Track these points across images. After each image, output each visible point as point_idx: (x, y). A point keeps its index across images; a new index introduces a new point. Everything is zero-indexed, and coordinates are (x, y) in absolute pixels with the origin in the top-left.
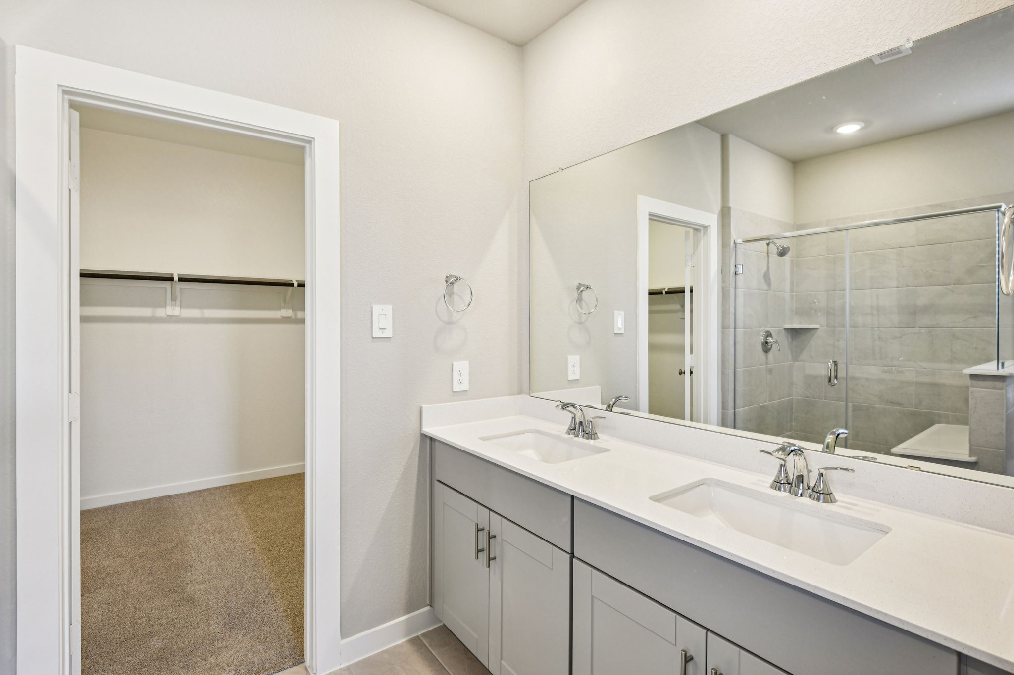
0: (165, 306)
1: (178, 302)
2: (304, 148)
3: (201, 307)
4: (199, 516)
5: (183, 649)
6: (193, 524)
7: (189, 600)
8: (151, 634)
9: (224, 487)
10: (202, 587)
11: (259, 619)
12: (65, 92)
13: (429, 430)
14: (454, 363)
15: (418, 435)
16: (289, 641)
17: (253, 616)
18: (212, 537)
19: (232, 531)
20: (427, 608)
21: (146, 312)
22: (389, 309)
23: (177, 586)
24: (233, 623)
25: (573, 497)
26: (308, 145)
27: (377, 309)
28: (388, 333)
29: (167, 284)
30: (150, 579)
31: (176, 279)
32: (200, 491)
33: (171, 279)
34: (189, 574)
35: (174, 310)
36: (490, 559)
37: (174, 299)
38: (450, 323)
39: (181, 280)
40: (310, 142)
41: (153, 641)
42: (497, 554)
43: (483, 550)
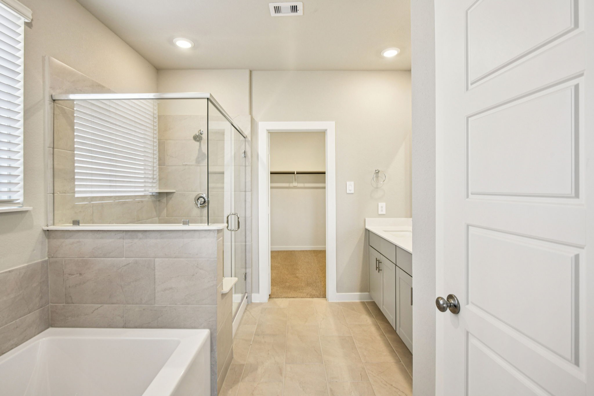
0: (292, 183)
1: (297, 181)
2: (325, 132)
3: (303, 183)
4: (302, 257)
5: (294, 287)
6: (300, 259)
7: (297, 277)
8: (287, 282)
9: (311, 250)
10: (301, 275)
11: (316, 285)
12: (267, 130)
13: (368, 227)
14: (379, 203)
15: (364, 229)
16: (323, 292)
17: (314, 284)
18: (305, 263)
19: (312, 263)
20: (368, 293)
21: (287, 185)
22: (352, 183)
23: (294, 273)
24: (308, 284)
25: (396, 245)
26: (326, 131)
27: (348, 183)
28: (352, 192)
29: (293, 175)
30: (287, 270)
31: (295, 173)
32: (304, 251)
33: (294, 173)
34: (298, 271)
35: (295, 184)
36: (379, 270)
37: (295, 180)
38: (377, 188)
39: (297, 173)
40: (326, 130)
41: (287, 283)
42: (382, 269)
43: (378, 268)
